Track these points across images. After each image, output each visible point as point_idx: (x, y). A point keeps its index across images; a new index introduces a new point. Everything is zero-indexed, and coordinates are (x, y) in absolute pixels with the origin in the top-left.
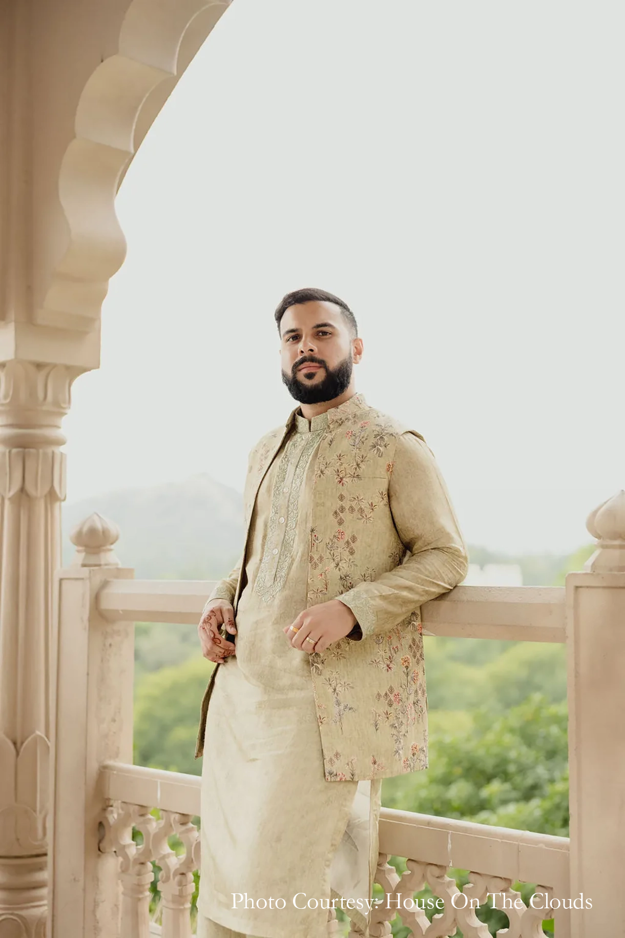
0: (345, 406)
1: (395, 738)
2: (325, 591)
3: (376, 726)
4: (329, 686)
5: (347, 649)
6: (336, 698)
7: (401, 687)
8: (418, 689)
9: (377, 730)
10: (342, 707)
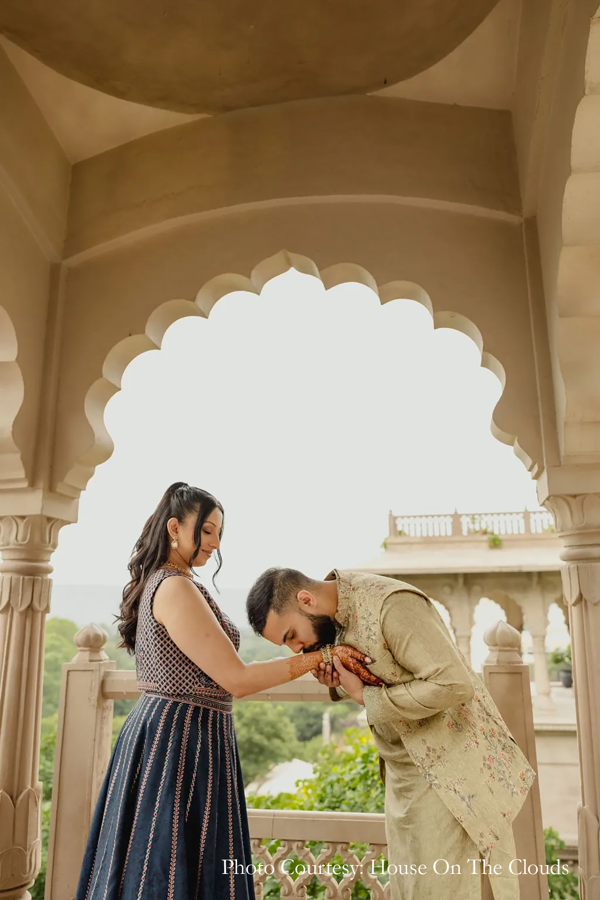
0: (340, 606)
1: (506, 786)
2: (410, 730)
3: (491, 790)
4: (450, 791)
5: (446, 754)
6: (460, 796)
7: (488, 750)
8: (499, 738)
9: (492, 793)
10: (467, 800)
